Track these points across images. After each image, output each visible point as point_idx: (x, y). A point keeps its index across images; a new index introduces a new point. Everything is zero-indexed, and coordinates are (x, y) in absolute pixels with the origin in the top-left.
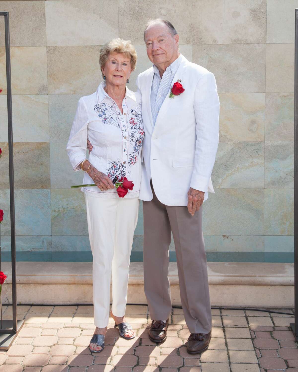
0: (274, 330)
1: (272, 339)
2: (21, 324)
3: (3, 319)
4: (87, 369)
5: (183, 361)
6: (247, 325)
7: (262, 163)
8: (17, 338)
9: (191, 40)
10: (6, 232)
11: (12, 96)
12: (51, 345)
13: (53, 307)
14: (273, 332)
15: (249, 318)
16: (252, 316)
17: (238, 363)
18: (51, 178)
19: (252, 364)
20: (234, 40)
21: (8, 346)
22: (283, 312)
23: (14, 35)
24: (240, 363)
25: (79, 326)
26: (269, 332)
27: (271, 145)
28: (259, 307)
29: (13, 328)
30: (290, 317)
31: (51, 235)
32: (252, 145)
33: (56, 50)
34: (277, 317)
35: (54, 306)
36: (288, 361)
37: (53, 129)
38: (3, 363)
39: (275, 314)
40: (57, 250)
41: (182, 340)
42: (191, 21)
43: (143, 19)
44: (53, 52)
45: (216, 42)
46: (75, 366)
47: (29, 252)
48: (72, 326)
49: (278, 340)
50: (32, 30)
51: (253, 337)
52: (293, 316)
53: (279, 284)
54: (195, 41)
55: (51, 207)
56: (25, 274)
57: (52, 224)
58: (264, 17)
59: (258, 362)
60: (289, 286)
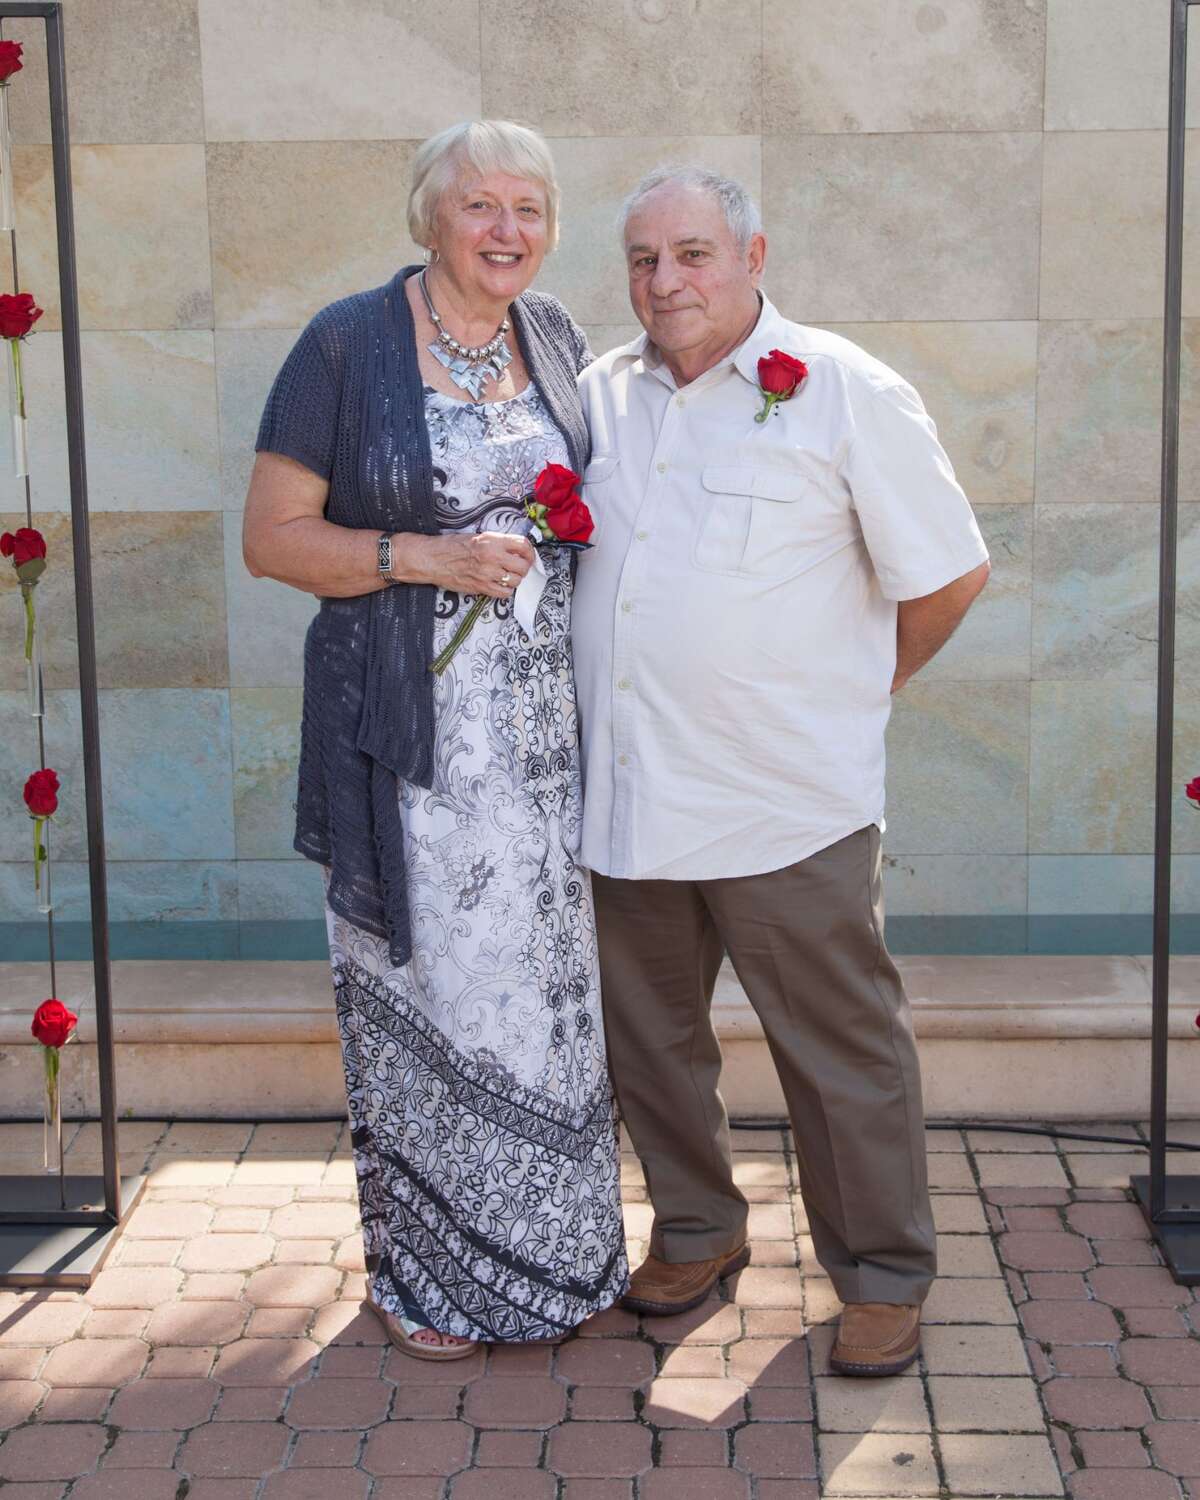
0: (1073, 1202)
1: (1067, 1235)
2: (135, 1188)
3: (67, 1173)
5: (742, 1318)
6: (971, 1183)
7: (1021, 585)
8: (120, 1243)
9: (757, 119)
10: (65, 849)
12: (248, 1268)
13: (251, 1127)
14: (1068, 1208)
15: (980, 1160)
16: (991, 1152)
17: (945, 1324)
18: (231, 649)
19: (996, 1325)
20: (921, 117)
21: (88, 1272)
22: (1105, 1134)
23: (80, 101)
24: (953, 1324)
26: (1054, 1210)
27: (1059, 518)
28: (1015, 1118)
29: (107, 1205)
30: (1130, 1153)
31: (236, 860)
32: (985, 519)
33: (241, 157)
34: (1081, 1153)
35: (256, 1121)
36: (1126, 1312)
37: (236, 461)
38: (72, 1334)
39: (1073, 1141)
40: (257, 915)
42: (759, 44)
43: (574, 38)
44: (232, 165)
45: (855, 126)
46: (341, 1343)
47: (154, 921)
48: (325, 1197)
49: (1087, 1236)
50: (149, 79)
51: (995, 1230)
52: (1143, 1148)
53: (1089, 1033)
54: (772, 123)
55: (232, 756)
56: (145, 1007)
57: (239, 817)
58: (1034, 30)
59: (1018, 1316)
60: (1125, 1042)
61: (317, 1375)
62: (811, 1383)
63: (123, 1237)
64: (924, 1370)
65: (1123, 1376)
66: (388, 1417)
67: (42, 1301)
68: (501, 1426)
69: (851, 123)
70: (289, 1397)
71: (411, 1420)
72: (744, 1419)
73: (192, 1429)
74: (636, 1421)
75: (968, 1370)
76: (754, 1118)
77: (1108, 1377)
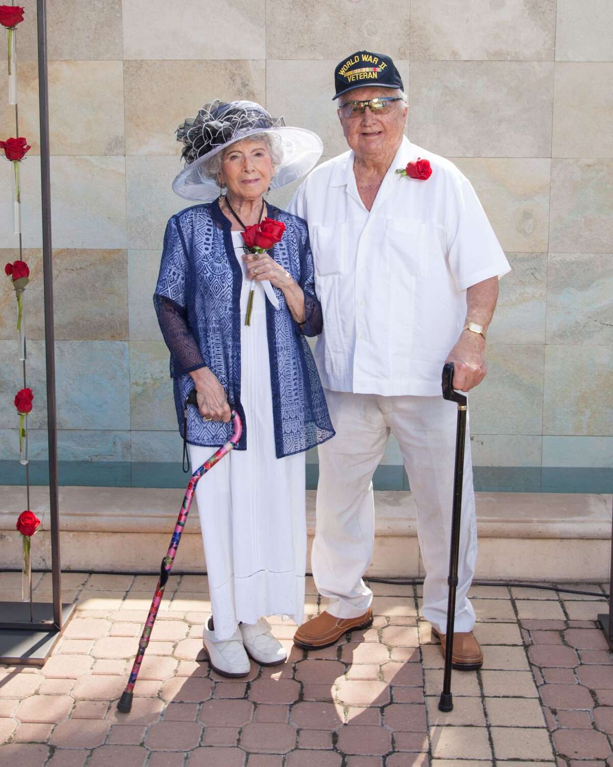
0: (568, 628)
1: (564, 647)
2: (70, 611)
3: (34, 601)
4: (201, 708)
5: (391, 692)
6: (514, 617)
7: (541, 295)
8: (61, 640)
9: (408, 52)
10: (43, 423)
11: (50, 157)
12: (128, 657)
13: (132, 577)
14: (565, 632)
15: (518, 603)
16: (524, 599)
17: (499, 697)
18: (130, 321)
19: (526, 698)
20: (492, 53)
21: (43, 658)
22: (584, 590)
23: (60, 38)
24: (504, 697)
25: (185, 617)
26: (558, 633)
27: (561, 261)
28: (537, 580)
29: (54, 620)
30: (598, 601)
31: (130, 431)
32: (523, 260)
33: (142, 67)
34: (571, 600)
35: (136, 574)
36: (597, 692)
37: (135, 224)
38: (33, 692)
39: (567, 593)
40: (141, 459)
41: (387, 648)
42: (409, 14)
43: (313, 9)
44: (136, 72)
45: (458, 57)
46: (176, 701)
47: (87, 461)
48: (170, 618)
49: (575, 648)
50: (96, 28)
51: (527, 644)
52: (604, 598)
53: (576, 536)
54: (415, 55)
55: (130, 376)
56: (78, 512)
57: (132, 409)
58: (550, 10)
59: (539, 693)
60: (595, 541)
61: (162, 719)
62: (428, 730)
63: (63, 637)
64: (488, 723)
65: (595, 728)
66: (200, 744)
67: (19, 673)
68: (261, 751)
69: (456, 55)
70: (147, 732)
71: (212, 746)
72: (391, 750)
73: (94, 749)
74: (333, 750)
75: (512, 724)
76: (398, 578)
77: (588, 729)
